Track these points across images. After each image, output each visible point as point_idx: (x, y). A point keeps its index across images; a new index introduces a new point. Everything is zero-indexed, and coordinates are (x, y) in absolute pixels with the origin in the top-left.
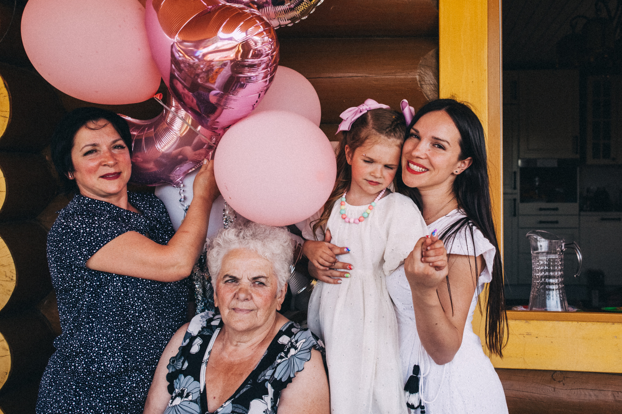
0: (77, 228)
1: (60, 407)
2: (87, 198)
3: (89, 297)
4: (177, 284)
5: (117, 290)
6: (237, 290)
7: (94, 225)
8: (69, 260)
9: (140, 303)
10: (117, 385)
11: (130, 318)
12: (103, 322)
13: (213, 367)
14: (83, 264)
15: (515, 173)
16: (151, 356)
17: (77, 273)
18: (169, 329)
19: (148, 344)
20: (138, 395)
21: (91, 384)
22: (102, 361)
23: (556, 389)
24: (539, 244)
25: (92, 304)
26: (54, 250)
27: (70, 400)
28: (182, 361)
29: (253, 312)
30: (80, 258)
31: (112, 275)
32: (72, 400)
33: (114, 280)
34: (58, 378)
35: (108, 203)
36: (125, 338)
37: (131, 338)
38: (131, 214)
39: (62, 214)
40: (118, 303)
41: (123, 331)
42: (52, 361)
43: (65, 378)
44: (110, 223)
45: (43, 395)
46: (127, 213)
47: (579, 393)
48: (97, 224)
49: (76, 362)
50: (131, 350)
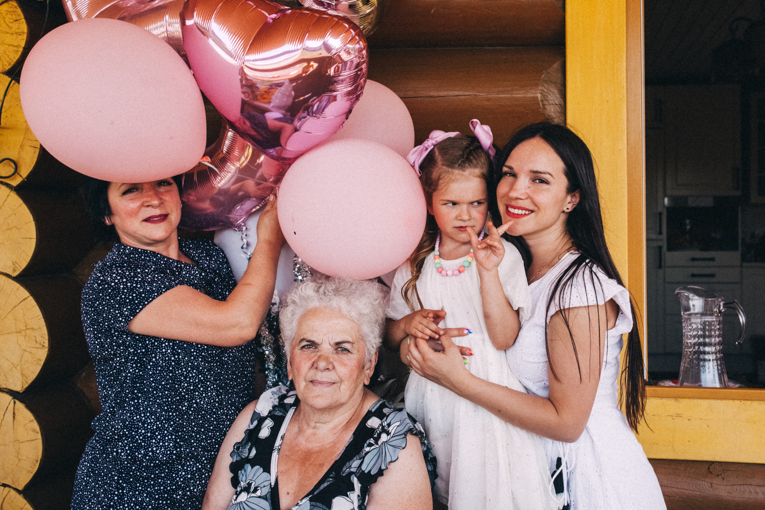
0: (116, 283)
1: (99, 503)
2: (129, 247)
3: (133, 367)
4: (240, 350)
5: (167, 358)
6: (316, 358)
7: (136, 279)
8: (107, 322)
9: (195, 373)
10: (168, 476)
11: (184, 392)
12: (151, 398)
13: (286, 455)
14: (124, 327)
15: (661, 214)
16: (210, 440)
17: (117, 338)
18: (231, 406)
19: (206, 425)
20: (194, 489)
21: (137, 475)
22: (150, 446)
23: (713, 485)
24: (691, 303)
25: (137, 376)
26: (90, 311)
27: (111, 494)
28: (248, 447)
29: (335, 385)
30: (120, 319)
31: (161, 340)
32: (114, 494)
33: (162, 346)
34: (97, 467)
35: (154, 253)
36: (177, 417)
37: (185, 417)
38: (183, 265)
39: (99, 267)
40: (167, 375)
41: (175, 408)
42: (90, 446)
43: (105, 467)
44: (156, 276)
45: (79, 488)
46: (178, 264)
47: (742, 489)
48: (139, 277)
49: (118, 447)
50: (185, 432)
